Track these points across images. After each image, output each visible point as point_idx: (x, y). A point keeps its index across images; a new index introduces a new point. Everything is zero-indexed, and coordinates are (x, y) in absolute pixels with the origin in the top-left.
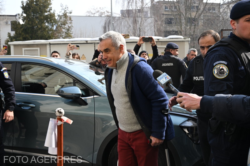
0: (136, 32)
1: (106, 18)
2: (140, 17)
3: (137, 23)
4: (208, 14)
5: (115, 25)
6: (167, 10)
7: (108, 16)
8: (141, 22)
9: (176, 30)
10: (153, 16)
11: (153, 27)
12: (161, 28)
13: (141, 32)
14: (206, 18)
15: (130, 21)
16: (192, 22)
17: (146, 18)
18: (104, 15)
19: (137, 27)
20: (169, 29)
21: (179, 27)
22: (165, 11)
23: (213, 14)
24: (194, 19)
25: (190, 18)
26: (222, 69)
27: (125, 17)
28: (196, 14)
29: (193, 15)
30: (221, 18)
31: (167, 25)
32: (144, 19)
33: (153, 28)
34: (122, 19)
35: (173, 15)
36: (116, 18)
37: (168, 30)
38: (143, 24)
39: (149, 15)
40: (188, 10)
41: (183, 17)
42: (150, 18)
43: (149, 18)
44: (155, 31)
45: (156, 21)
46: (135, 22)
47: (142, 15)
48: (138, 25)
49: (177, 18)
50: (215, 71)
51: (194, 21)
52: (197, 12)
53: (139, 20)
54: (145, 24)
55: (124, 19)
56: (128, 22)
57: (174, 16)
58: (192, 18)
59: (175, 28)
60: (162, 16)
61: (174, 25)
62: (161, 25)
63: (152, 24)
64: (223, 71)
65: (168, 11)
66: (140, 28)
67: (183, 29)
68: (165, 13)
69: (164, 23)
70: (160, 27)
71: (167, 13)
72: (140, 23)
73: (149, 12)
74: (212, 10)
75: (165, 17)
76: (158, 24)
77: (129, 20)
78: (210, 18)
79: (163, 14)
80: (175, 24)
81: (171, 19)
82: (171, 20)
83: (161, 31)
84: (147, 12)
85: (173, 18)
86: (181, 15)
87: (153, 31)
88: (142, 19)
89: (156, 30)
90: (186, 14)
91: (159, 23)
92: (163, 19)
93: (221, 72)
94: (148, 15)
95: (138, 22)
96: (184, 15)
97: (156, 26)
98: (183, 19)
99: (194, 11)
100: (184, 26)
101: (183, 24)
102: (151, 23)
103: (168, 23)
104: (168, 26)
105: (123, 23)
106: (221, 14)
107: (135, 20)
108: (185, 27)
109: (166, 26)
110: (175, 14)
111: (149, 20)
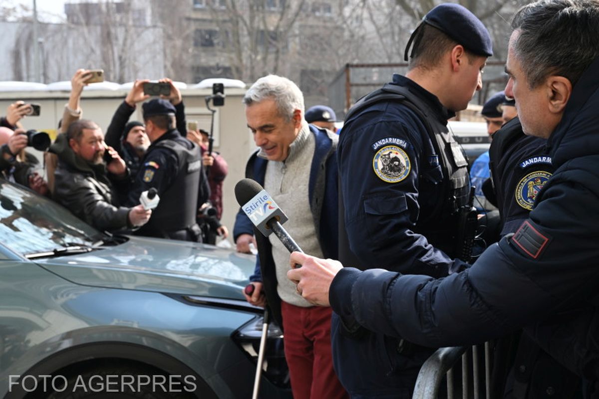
0: (112, 68)
1: (17, 25)
2: (121, 25)
3: (114, 42)
4: (311, 21)
5: (48, 46)
6: (198, 6)
7: (25, 20)
8: (125, 40)
9: (227, 65)
10: (159, 24)
11: (162, 53)
12: (185, 57)
13: (126, 70)
14: (308, 32)
15: (93, 35)
16: (270, 43)
17: (140, 30)
18: (15, 17)
19: (113, 53)
20: (207, 60)
21: (233, 55)
22: (195, 10)
23: (325, 21)
24: (274, 35)
25: (262, 32)
26: (396, 159)
27: (78, 24)
28: (281, 19)
29: (273, 22)
30: (346, 34)
31: (201, 49)
32: (132, 30)
33: (160, 58)
34: (69, 28)
35: (217, 22)
36: (51, 27)
37: (205, 65)
38: (132, 44)
39: (149, 20)
40: (258, 10)
41: (245, 28)
42: (151, 30)
43: (147, 28)
44: (165, 67)
45: (169, 38)
46: (107, 38)
47: (128, 20)
48: (116, 49)
49: (227, 32)
50: (379, 164)
51: (275, 39)
52: (282, 14)
53: (120, 33)
54: (137, 46)
55: (73, 29)
56: (85, 39)
57: (218, 25)
58: (269, 32)
59: (222, 59)
60: (185, 23)
61: (221, 51)
62: (185, 50)
63: (158, 47)
64: (397, 163)
65: (201, 10)
66: (123, 57)
67: (244, 61)
68: (194, 15)
69: (192, 42)
70: (181, 55)
71: (199, 15)
72: (121, 41)
73: (149, 12)
74: (322, 11)
75: (193, 27)
76: (174, 47)
77: (89, 32)
78: (316, 31)
79: (189, 19)
80: (224, 46)
81: (211, 33)
82: (210, 36)
83: (182, 67)
84: (141, 12)
85: (217, 29)
86: (237, 23)
87: (162, 66)
88: (127, 31)
89: (169, 64)
90: (252, 19)
91: (179, 43)
92: (188, 32)
93: (393, 166)
94: (144, 20)
95: (117, 39)
96: (248, 22)
97: (168, 51)
98: (246, 33)
99: (273, 12)
100: (249, 52)
101: (246, 48)
102: (155, 42)
103: (203, 45)
104: (204, 51)
105: (70, 42)
106: (345, 22)
107: (109, 34)
108: (250, 57)
109: (196, 52)
110: (221, 18)
111: (149, 36)
